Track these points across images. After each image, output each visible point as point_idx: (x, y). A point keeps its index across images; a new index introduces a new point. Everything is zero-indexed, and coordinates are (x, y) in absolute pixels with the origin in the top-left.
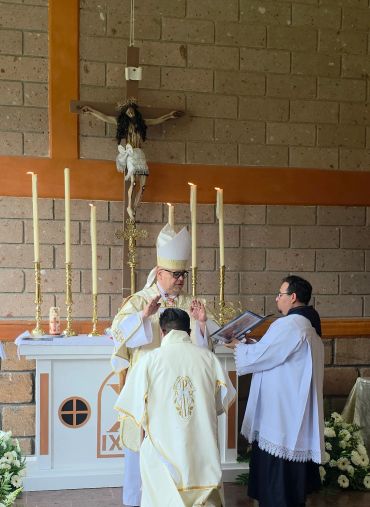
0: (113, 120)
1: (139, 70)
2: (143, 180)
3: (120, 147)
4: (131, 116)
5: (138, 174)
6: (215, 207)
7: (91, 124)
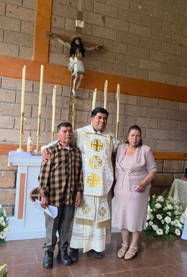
2: (82, 76)
7: (56, 46)
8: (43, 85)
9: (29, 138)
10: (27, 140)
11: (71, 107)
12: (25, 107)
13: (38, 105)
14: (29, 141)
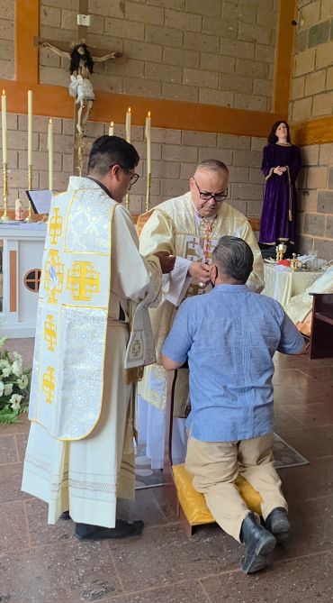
0: (68, 56)
1: (88, 17)
2: (90, 104)
3: (72, 77)
4: (82, 53)
5: (86, 100)
6: (144, 129)
7: (48, 56)
8: (33, 119)
9: (18, 200)
10: (14, 203)
11: (76, 152)
12: (7, 153)
13: (27, 150)
14: (18, 206)
